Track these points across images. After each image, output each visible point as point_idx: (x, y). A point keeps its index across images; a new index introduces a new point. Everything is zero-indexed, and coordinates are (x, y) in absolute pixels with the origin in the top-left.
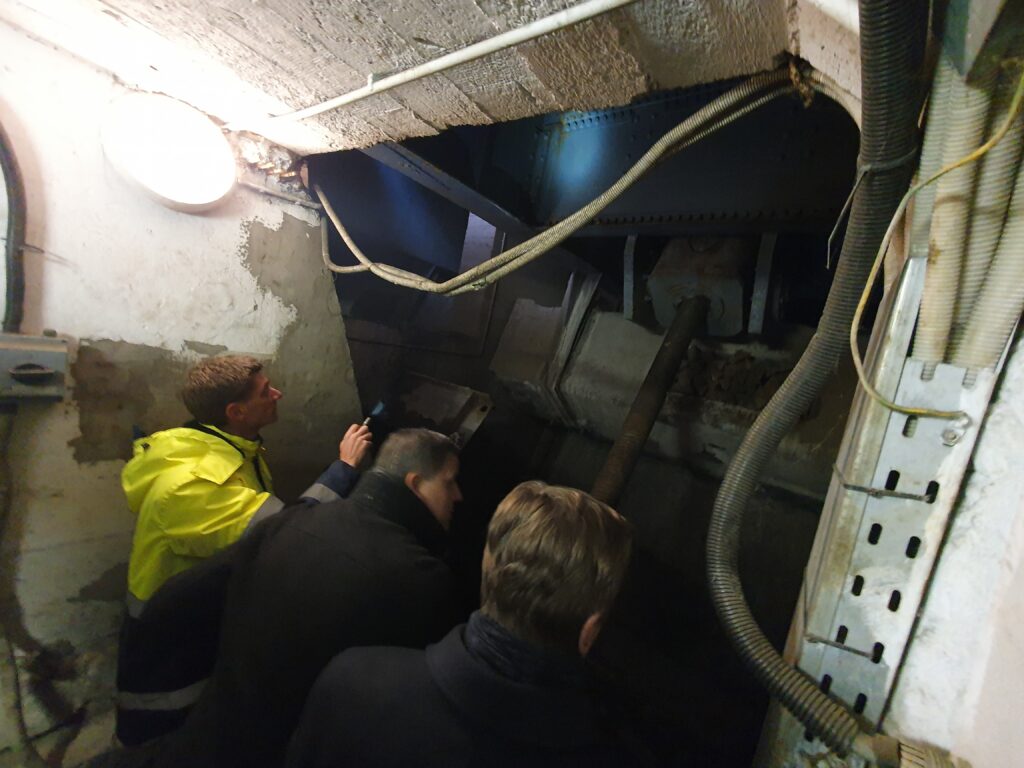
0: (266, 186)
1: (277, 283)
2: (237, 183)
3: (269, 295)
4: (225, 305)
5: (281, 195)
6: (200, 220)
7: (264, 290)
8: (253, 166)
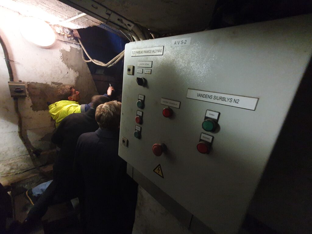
0: (64, 39)
1: (72, 66)
2: (56, 39)
3: (70, 69)
4: (60, 73)
5: (68, 41)
6: (49, 50)
7: (69, 68)
8: (59, 34)
